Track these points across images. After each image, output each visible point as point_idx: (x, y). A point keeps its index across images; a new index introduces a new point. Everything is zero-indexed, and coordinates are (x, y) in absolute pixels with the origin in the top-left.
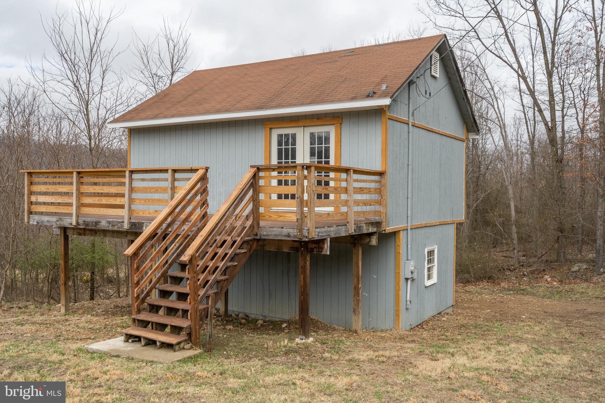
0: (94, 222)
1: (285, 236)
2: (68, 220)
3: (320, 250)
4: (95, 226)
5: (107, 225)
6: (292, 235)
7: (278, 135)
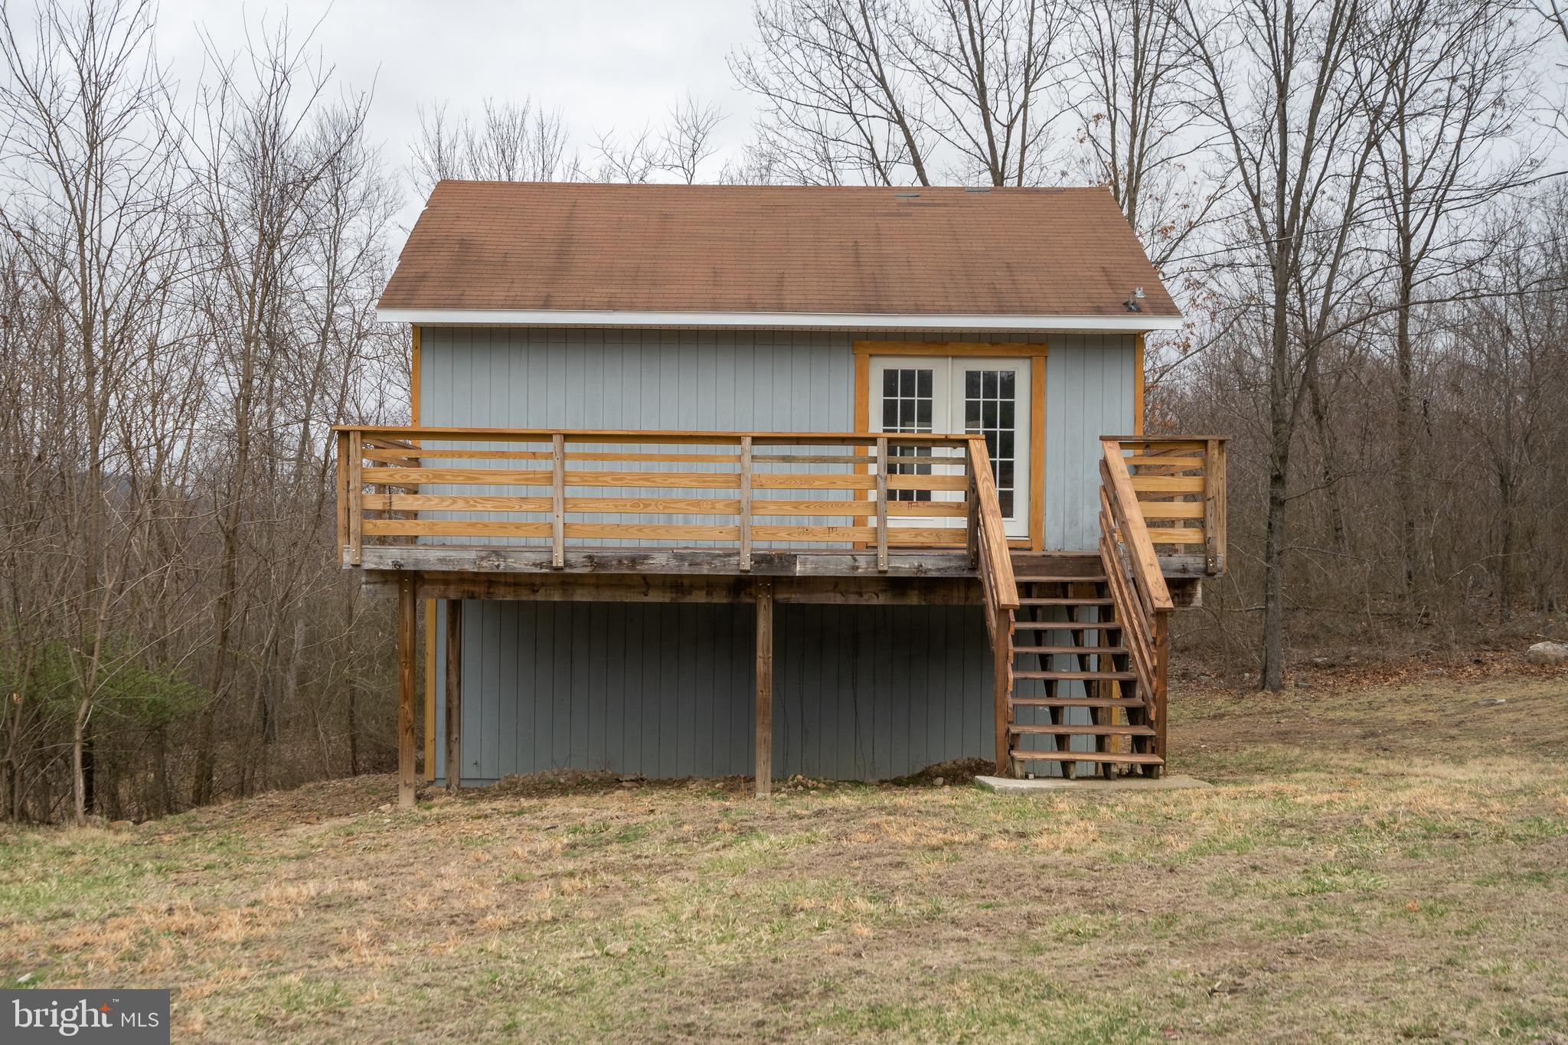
0: (626, 558)
1: (1177, 571)
2: (527, 554)
3: (1188, 599)
4: (633, 567)
5: (673, 563)
6: (1190, 568)
7: (885, 371)
